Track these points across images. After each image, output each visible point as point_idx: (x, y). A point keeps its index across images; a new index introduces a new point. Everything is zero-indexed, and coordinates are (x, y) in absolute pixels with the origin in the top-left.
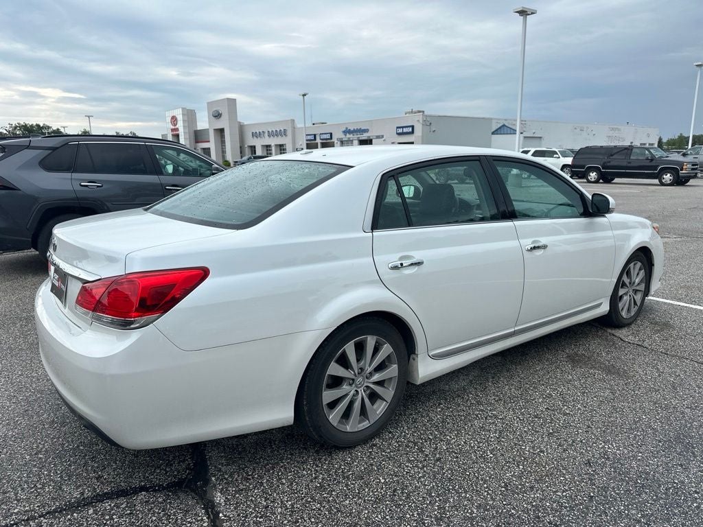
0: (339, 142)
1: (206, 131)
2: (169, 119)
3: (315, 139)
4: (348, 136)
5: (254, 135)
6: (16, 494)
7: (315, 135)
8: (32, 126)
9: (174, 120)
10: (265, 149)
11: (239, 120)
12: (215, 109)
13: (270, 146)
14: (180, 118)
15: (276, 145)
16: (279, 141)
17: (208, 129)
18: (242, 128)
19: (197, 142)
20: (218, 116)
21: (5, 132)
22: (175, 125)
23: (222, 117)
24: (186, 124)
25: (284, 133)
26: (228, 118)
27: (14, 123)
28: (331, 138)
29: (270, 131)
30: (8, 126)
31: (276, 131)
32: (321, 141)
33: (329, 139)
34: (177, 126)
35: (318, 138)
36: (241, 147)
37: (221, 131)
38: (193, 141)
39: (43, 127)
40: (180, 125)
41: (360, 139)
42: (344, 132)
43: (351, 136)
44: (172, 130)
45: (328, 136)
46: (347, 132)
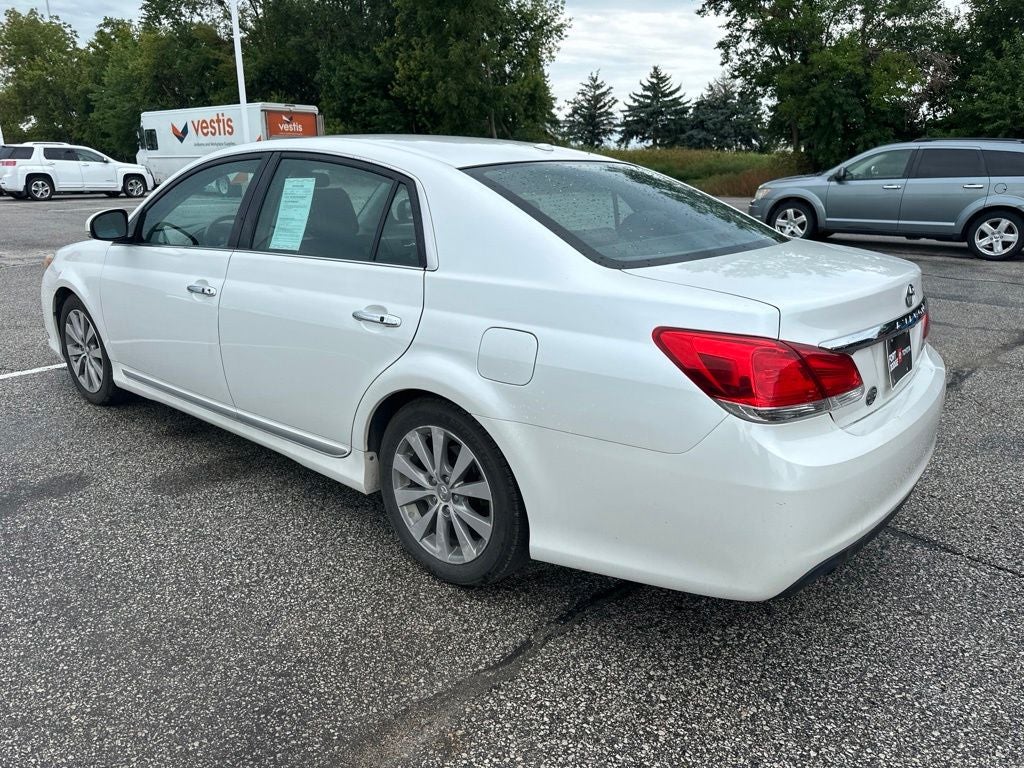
6: (975, 587)
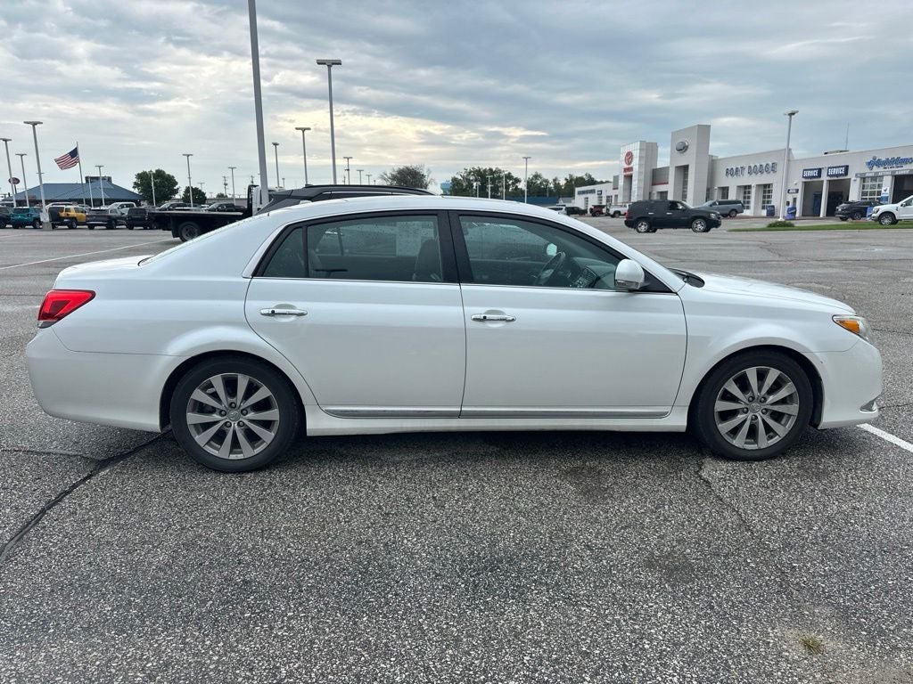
0: (858, 179)
1: (666, 169)
2: (623, 156)
3: (819, 175)
4: (875, 169)
5: (729, 172)
7: (820, 170)
8: (485, 171)
9: (629, 156)
10: (742, 191)
11: (710, 153)
12: (681, 140)
13: (750, 187)
14: (636, 154)
15: (758, 186)
16: (764, 179)
17: (668, 167)
18: (713, 163)
19: (654, 184)
20: (683, 149)
21: (460, 178)
22: (629, 164)
23: (689, 150)
24: (643, 162)
25: (772, 168)
26: (695, 151)
27: (469, 168)
28: (846, 174)
29: (752, 166)
30: (464, 171)
31: (761, 165)
32: (829, 178)
33: (841, 175)
34: (631, 165)
35: (824, 174)
36: (708, 190)
37: (686, 168)
38: (649, 182)
39: (495, 172)
40: (635, 164)
41: (897, 173)
42: (869, 163)
43: (881, 169)
44: (626, 170)
45: (841, 171)
46: (874, 163)
